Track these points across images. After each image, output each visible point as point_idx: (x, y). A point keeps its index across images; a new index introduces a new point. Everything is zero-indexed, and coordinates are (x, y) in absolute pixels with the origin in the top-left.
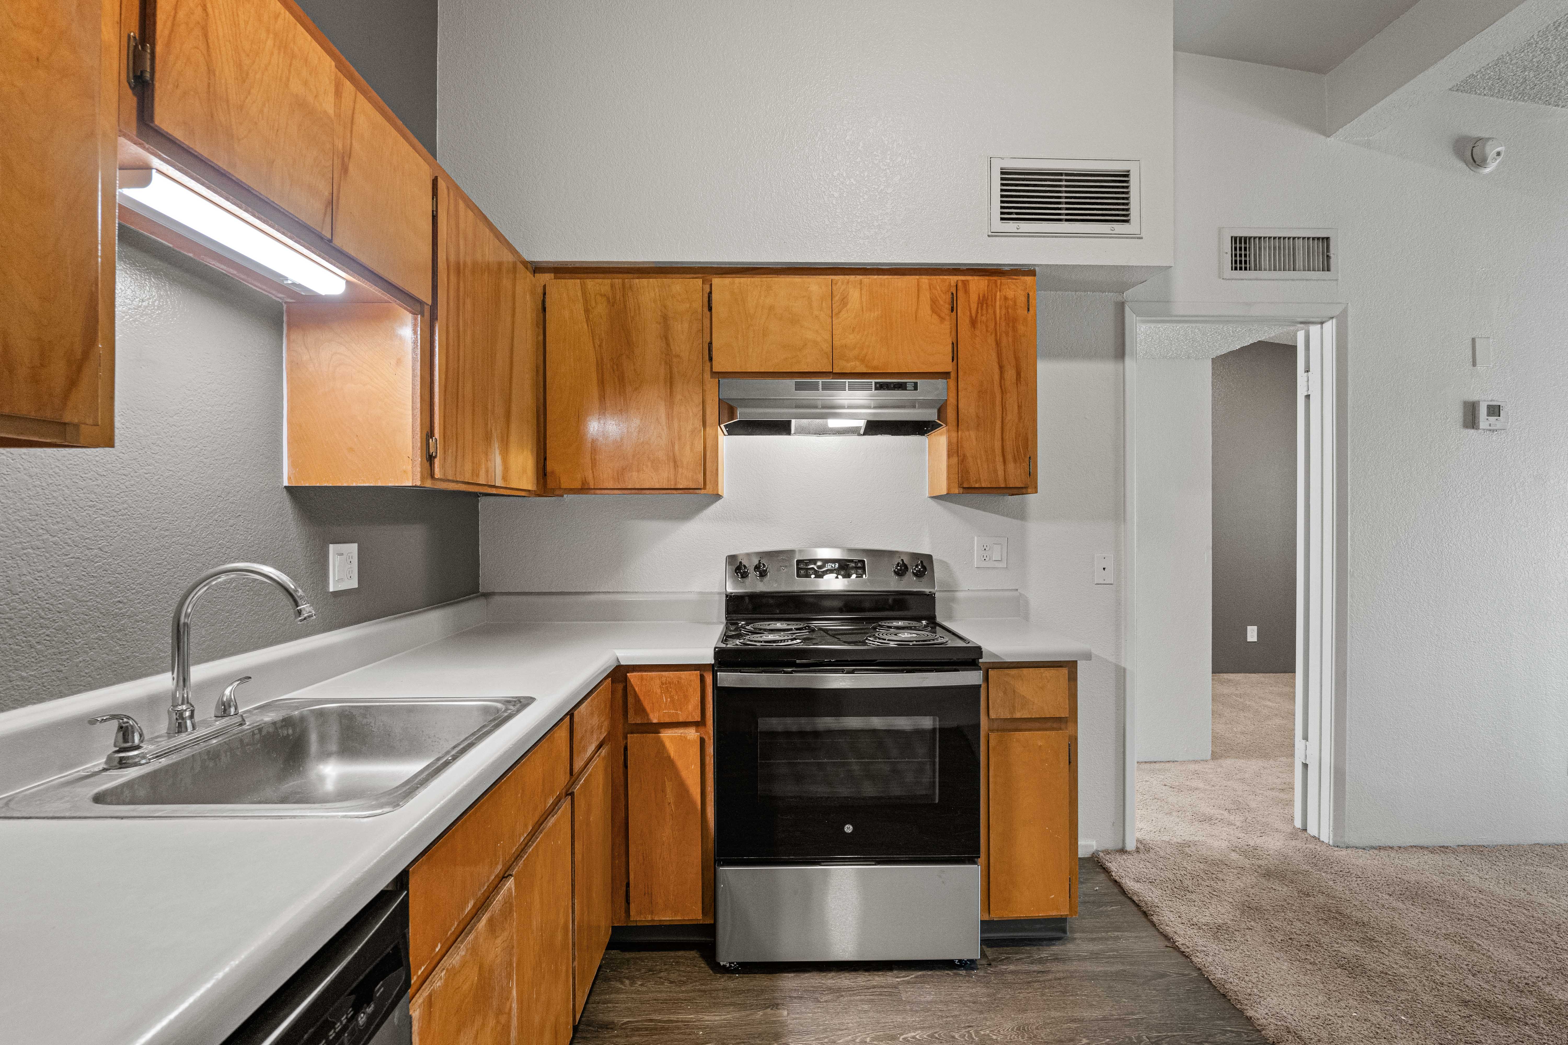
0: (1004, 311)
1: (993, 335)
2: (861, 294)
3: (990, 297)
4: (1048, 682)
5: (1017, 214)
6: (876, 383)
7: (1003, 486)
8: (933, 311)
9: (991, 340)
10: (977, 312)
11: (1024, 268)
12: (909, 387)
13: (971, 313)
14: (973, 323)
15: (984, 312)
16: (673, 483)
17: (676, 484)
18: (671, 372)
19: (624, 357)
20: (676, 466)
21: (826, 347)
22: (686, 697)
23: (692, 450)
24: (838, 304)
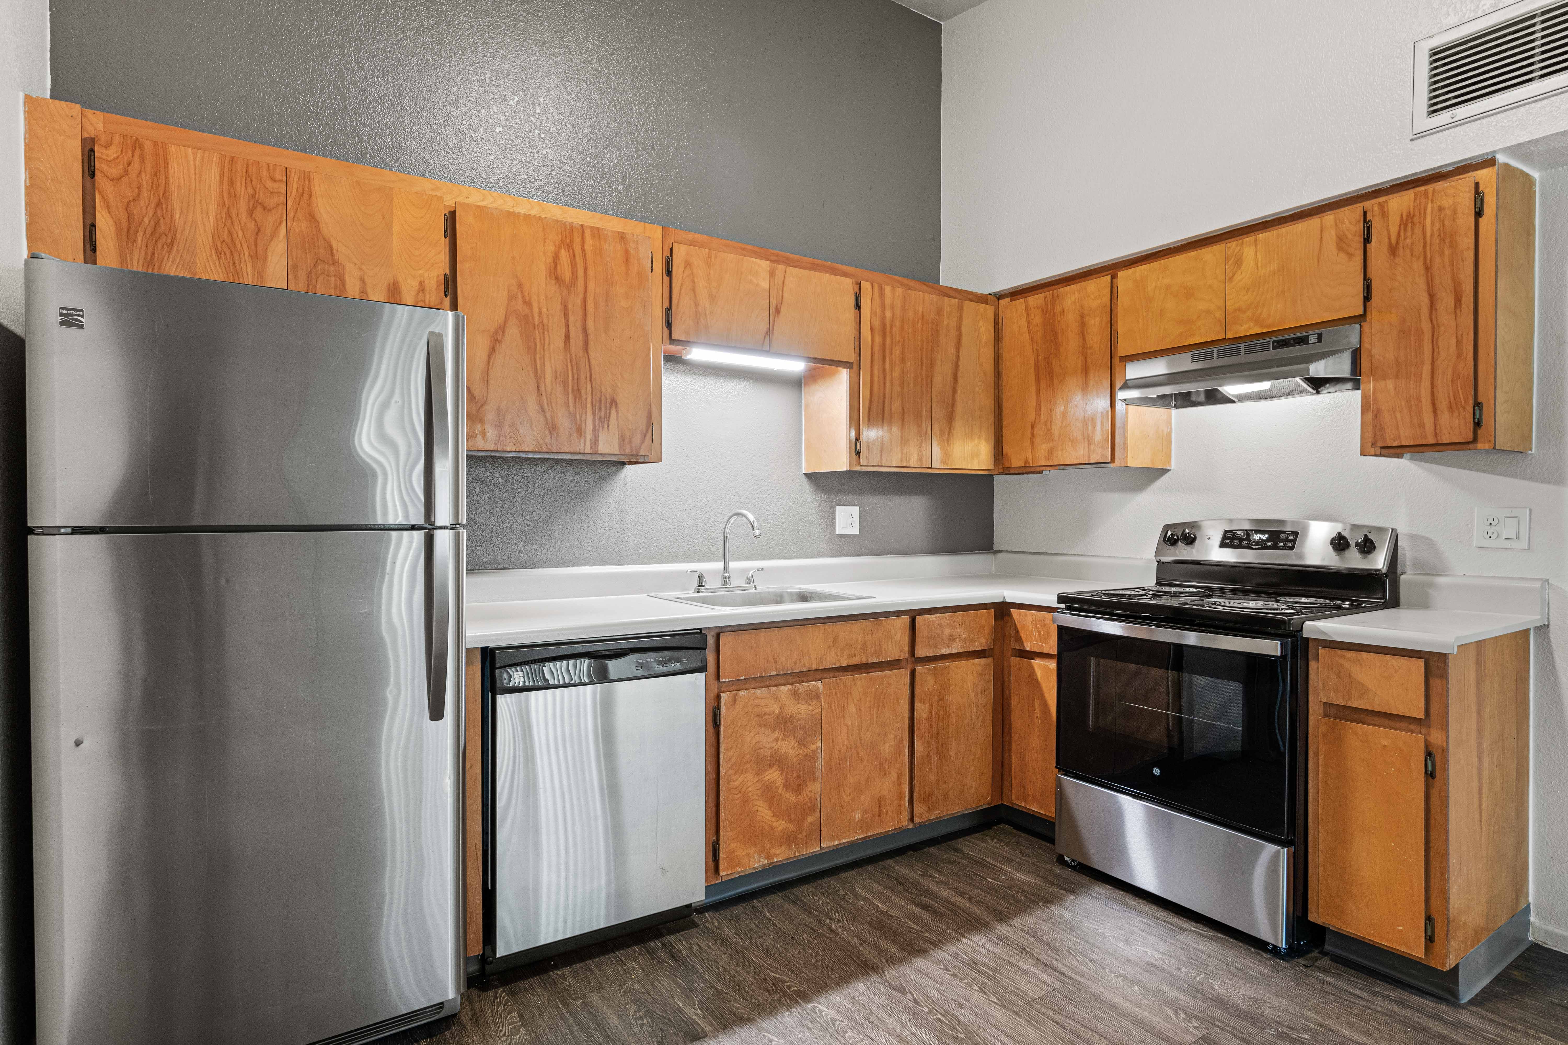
0: (1437, 225)
1: (1422, 258)
2: (1256, 251)
3: (1417, 214)
4: (1396, 672)
5: (1455, 97)
6: (1274, 342)
7: (1432, 441)
8: (1340, 249)
9: (1418, 266)
10: (1399, 235)
11: (1474, 162)
12: (1313, 339)
13: (1389, 238)
14: (1393, 250)
15: (1409, 233)
16: (1087, 458)
17: (1089, 460)
18: (1086, 362)
19: (1053, 355)
20: (1089, 444)
21: (1219, 314)
22: (1048, 633)
23: (1102, 428)
24: (1232, 267)
